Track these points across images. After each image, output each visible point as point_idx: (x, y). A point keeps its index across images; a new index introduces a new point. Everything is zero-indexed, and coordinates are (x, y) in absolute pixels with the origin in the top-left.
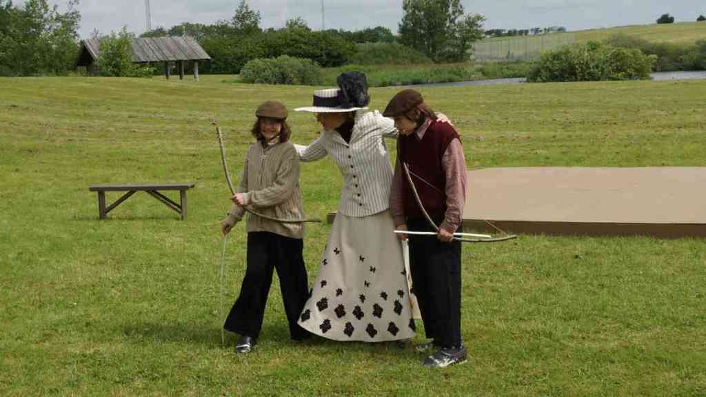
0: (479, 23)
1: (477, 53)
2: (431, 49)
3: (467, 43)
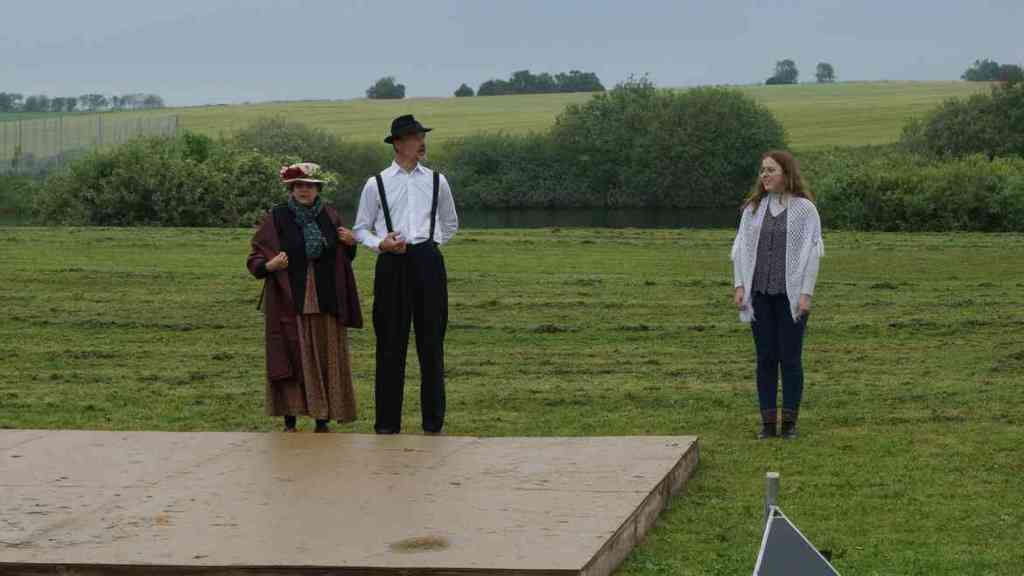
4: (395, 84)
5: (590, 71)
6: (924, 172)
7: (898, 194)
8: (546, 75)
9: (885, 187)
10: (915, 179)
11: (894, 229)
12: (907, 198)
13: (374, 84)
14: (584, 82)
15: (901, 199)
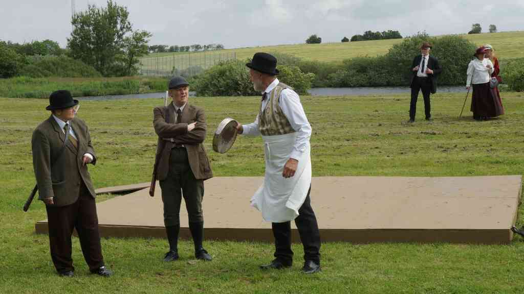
0: (146, 39)
1: (143, 68)
2: (99, 63)
3: (135, 58)
4: (317, 37)
5: (396, 31)
8: (378, 32)
13: (309, 38)
14: (394, 35)
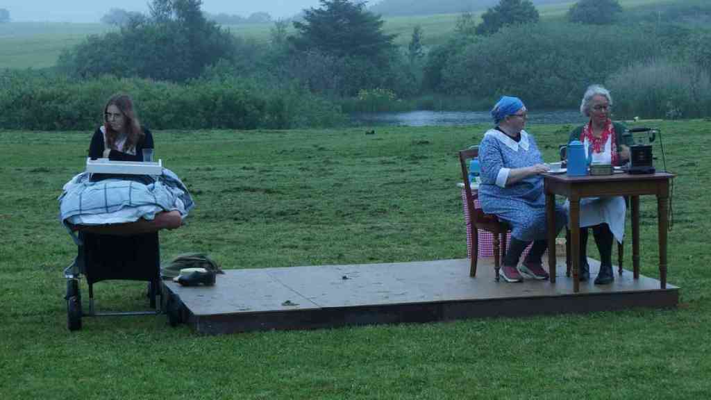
6: (72, 87)
7: (53, 104)
9: (45, 98)
10: (66, 93)
11: (52, 129)
12: (60, 106)
15: (57, 108)
